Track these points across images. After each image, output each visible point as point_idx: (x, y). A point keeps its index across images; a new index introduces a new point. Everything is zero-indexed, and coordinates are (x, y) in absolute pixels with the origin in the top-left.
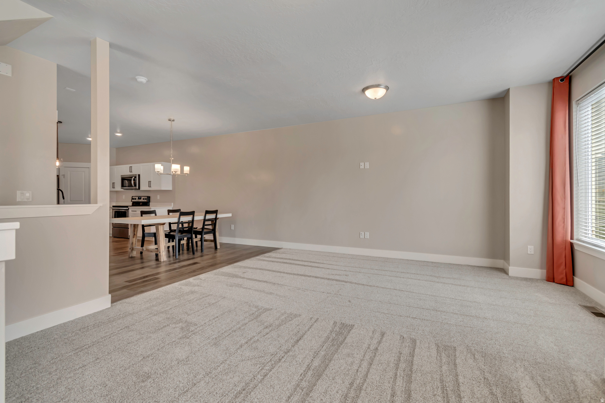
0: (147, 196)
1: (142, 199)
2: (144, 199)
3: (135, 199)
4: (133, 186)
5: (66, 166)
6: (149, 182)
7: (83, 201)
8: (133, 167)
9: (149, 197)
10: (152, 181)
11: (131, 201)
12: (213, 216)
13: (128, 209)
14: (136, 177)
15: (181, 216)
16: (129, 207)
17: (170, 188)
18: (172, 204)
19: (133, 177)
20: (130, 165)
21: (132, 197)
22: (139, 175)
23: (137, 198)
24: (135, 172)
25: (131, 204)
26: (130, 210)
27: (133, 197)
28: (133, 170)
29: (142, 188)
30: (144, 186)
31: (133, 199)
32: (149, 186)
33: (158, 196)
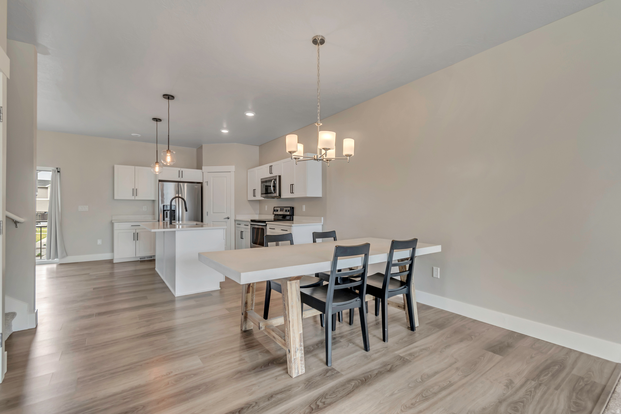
0: (290, 207)
1: (284, 210)
2: (286, 211)
3: (277, 211)
4: (272, 193)
5: (209, 172)
6: (292, 185)
7: (224, 213)
8: (273, 166)
9: (293, 208)
10: (295, 184)
11: (273, 214)
12: (405, 253)
13: (266, 226)
14: (276, 180)
15: (339, 258)
16: (267, 223)
17: (320, 195)
18: (322, 218)
19: (273, 180)
20: (270, 164)
21: (274, 207)
22: (280, 177)
23: (279, 209)
24: (275, 173)
25: (272, 217)
26: (268, 227)
27: (275, 209)
28: (273, 171)
29: (283, 196)
30: (286, 194)
31: (274, 211)
32: (292, 192)
33: (303, 206)
